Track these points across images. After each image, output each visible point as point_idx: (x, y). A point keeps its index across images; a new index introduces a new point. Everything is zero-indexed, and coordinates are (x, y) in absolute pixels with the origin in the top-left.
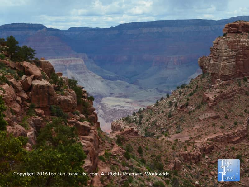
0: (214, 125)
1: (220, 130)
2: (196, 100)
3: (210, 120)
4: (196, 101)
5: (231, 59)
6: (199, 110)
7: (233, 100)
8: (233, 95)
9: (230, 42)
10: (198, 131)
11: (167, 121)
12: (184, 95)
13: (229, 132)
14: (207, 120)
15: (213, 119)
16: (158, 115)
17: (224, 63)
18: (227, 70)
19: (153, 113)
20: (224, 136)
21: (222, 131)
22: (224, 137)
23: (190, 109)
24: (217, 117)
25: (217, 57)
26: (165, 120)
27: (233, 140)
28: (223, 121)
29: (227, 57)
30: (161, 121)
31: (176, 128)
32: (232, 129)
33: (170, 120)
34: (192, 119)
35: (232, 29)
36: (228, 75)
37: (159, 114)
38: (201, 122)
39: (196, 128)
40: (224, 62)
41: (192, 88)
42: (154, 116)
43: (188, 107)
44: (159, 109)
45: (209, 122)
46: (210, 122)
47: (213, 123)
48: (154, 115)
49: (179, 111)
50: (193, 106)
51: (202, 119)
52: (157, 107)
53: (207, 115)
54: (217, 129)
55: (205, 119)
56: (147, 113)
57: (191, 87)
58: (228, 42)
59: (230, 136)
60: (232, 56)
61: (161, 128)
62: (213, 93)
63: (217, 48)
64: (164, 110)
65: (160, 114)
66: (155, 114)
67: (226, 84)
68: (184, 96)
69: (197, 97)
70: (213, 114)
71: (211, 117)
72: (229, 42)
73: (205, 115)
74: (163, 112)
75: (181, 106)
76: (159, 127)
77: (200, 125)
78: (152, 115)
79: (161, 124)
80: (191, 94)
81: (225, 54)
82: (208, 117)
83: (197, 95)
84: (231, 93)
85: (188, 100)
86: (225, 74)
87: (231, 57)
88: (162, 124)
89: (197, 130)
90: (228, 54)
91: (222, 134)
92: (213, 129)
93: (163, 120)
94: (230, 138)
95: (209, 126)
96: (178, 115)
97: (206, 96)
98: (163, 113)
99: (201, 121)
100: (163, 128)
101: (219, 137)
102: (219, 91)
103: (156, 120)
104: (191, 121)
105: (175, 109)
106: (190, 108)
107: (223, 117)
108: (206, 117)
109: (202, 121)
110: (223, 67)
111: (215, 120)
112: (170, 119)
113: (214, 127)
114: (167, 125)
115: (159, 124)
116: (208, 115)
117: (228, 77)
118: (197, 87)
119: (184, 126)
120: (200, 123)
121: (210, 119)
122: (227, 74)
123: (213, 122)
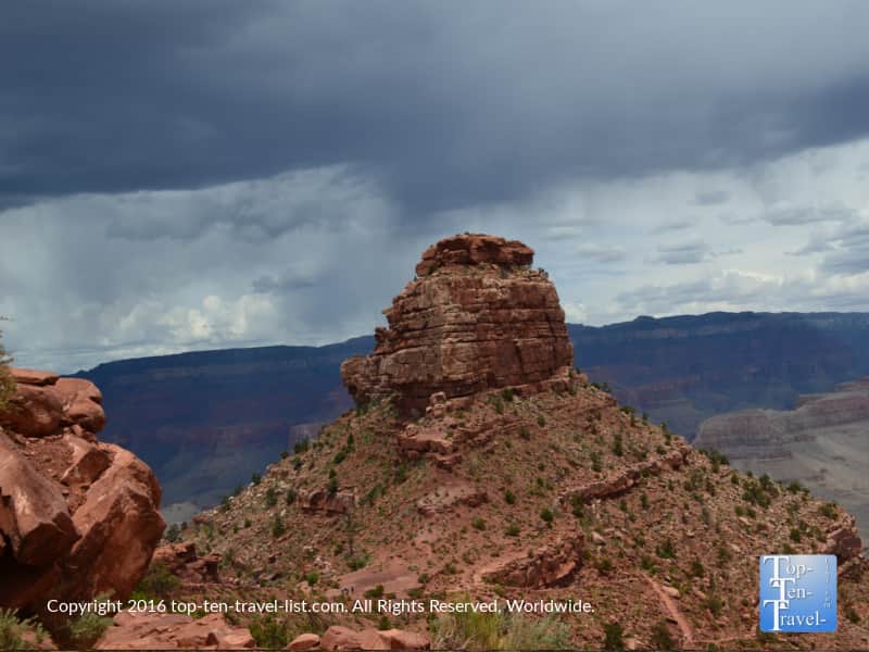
0: (480, 526)
1: (507, 541)
2: (359, 472)
3: (462, 510)
4: (361, 475)
5: (466, 331)
6: (404, 485)
7: (492, 452)
8: (489, 439)
9: (455, 283)
10: (434, 552)
11: (269, 547)
12: (312, 466)
13: (542, 545)
14: (452, 512)
15: (470, 506)
16: (236, 536)
17: (451, 343)
18: (459, 363)
19: (215, 533)
20: (530, 560)
21: (515, 544)
22: (531, 564)
23: (347, 499)
24: (483, 499)
25: (417, 332)
26: (265, 546)
27: (560, 576)
28: (503, 511)
29: (454, 324)
30: (250, 551)
31: (337, 553)
32: (545, 534)
33: (280, 542)
34: (388, 517)
35: (452, 252)
36: (464, 380)
37: (235, 532)
38: (433, 520)
39: (424, 542)
40: (450, 339)
41: (332, 446)
42: (221, 541)
43: (339, 495)
44: (233, 518)
45: (458, 516)
46: (462, 515)
47: (473, 519)
48: (222, 538)
49: (305, 511)
50: (356, 490)
51: (434, 507)
52: (227, 516)
53: (447, 495)
54: (499, 539)
55: (445, 507)
56: (197, 536)
57: (327, 443)
58: (449, 284)
59: (549, 560)
60: (467, 324)
61: (255, 570)
62: (437, 428)
63: (416, 306)
64: (252, 518)
65: (241, 532)
66: (222, 533)
67: (462, 409)
68: (313, 470)
69: (360, 462)
70: (466, 490)
71: (461, 500)
72: (453, 285)
73: (437, 495)
74: (248, 525)
75: (315, 496)
76: (244, 568)
77: (433, 528)
78: (212, 540)
79: (250, 559)
80: (339, 460)
81: (451, 317)
82: (454, 501)
83: (359, 457)
84: (482, 431)
85: (333, 474)
86: (454, 377)
87: (466, 327)
88: (255, 557)
89: (429, 548)
90: (456, 317)
91: (524, 555)
92: (479, 540)
93: (256, 545)
94: (553, 568)
95: (464, 531)
96: (305, 525)
97: (414, 440)
98: (249, 529)
99: (431, 515)
100: (260, 569)
101: (515, 569)
102: (454, 423)
103: (231, 550)
104: (387, 523)
105: (288, 512)
106: (343, 497)
107: (497, 498)
108: (447, 501)
109: (437, 515)
110: (449, 353)
111: (478, 509)
112: (280, 539)
113: (481, 533)
114: (272, 560)
115: (244, 559)
116: (450, 493)
117: (464, 385)
118: (351, 440)
119: (367, 541)
120: (432, 524)
121: (461, 506)
122: (460, 377)
123: (471, 515)
